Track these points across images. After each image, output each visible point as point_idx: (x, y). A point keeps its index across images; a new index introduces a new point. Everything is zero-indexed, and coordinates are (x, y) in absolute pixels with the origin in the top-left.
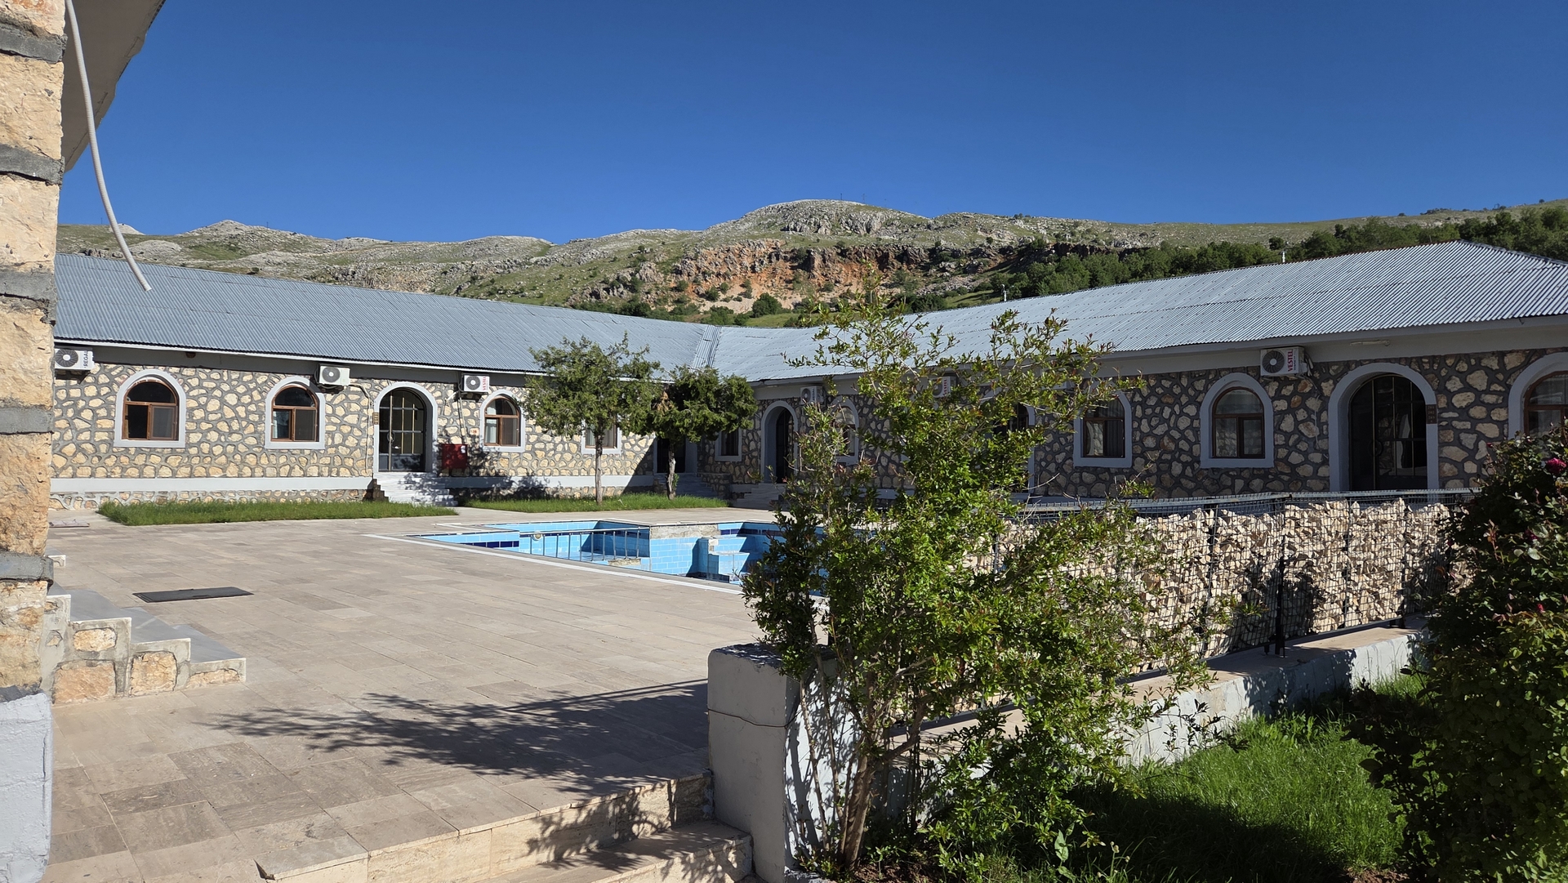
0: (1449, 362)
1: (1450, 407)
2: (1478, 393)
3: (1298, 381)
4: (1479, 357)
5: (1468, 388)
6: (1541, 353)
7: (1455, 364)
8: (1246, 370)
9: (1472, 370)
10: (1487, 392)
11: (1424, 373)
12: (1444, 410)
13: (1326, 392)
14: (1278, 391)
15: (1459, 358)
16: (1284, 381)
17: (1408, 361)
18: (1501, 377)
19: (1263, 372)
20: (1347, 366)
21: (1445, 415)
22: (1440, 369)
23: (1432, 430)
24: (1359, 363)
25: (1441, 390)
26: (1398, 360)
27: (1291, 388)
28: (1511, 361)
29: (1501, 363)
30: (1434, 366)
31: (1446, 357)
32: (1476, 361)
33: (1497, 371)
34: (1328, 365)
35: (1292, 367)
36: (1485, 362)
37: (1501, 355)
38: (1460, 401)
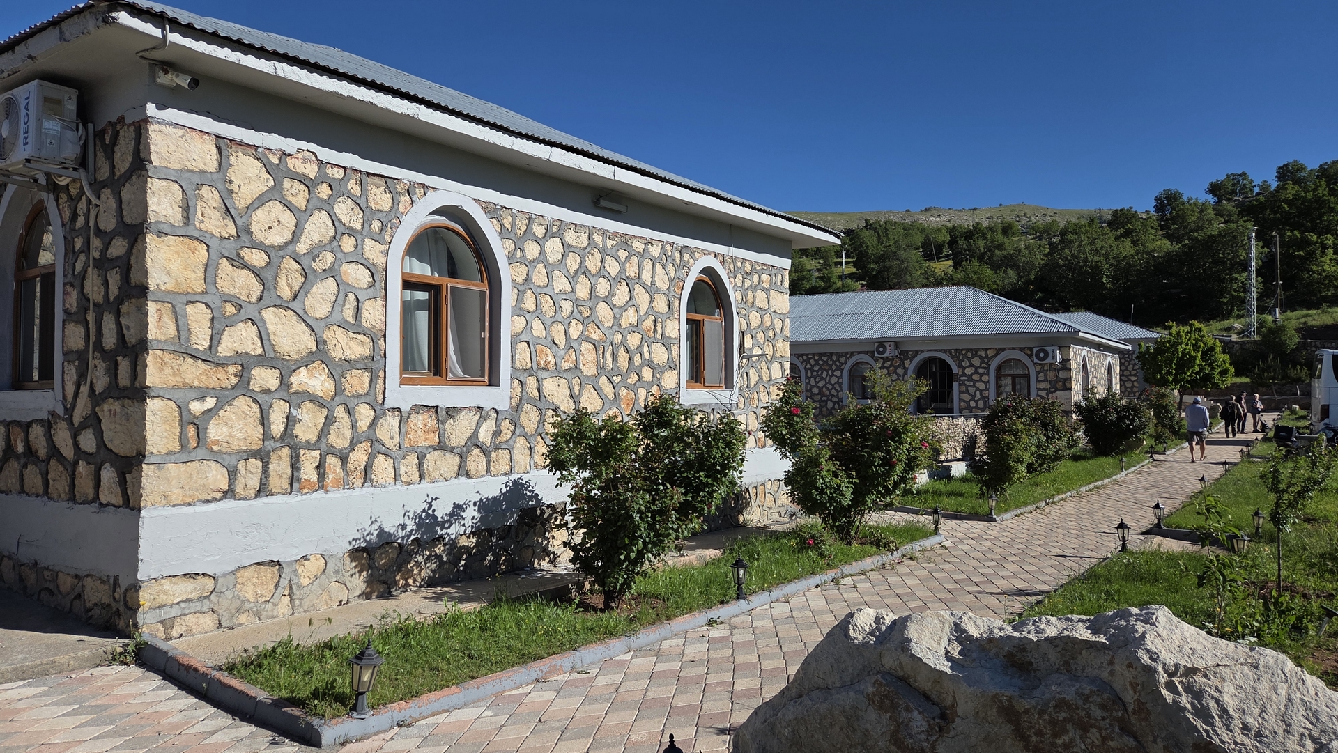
0: (964, 352)
1: (964, 374)
2: (976, 368)
3: (892, 360)
4: (977, 350)
5: (972, 365)
6: (1003, 350)
7: (966, 354)
8: (866, 353)
9: (973, 356)
10: (980, 367)
11: (952, 357)
12: (961, 376)
13: (907, 366)
14: (883, 364)
15: (968, 350)
16: (886, 359)
17: (945, 351)
18: (986, 360)
19: (876, 355)
20: (917, 353)
21: (962, 378)
22: (959, 355)
23: (956, 385)
24: (923, 351)
25: (960, 366)
26: (941, 351)
27: (889, 363)
28: (990, 353)
29: (986, 353)
30: (957, 354)
31: (962, 350)
32: (975, 352)
33: (984, 358)
34: (908, 352)
35: (890, 352)
36: (979, 353)
37: (986, 350)
38: (969, 371)
